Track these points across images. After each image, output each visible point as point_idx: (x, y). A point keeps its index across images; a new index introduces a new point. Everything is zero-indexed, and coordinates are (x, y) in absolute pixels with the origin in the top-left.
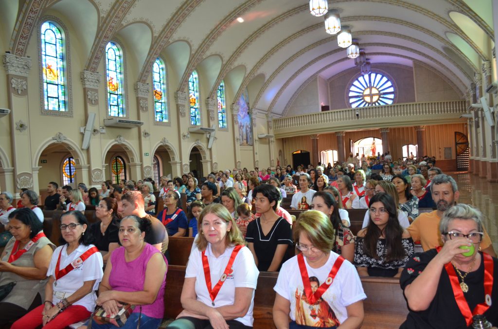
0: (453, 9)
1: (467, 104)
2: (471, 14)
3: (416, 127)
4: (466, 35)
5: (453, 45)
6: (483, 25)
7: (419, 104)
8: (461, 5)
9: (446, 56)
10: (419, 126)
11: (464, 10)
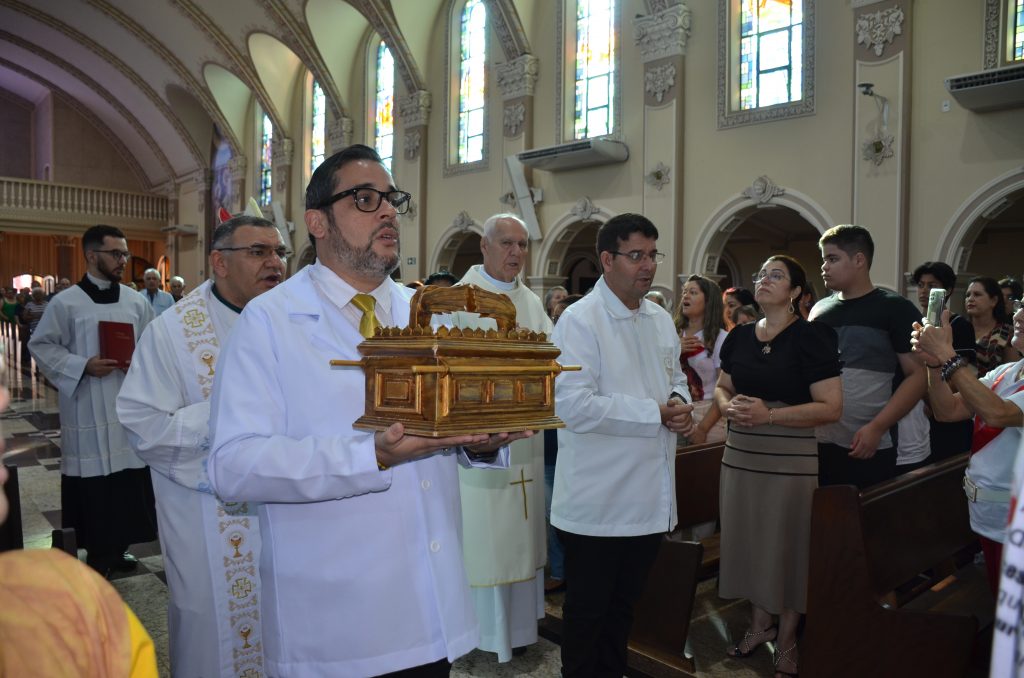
0: (269, 30)
1: (171, 206)
2: (311, 53)
3: (59, 237)
4: (260, 83)
5: (207, 92)
6: (326, 80)
7: (53, 187)
8: (300, 31)
9: (164, 103)
10: (66, 237)
11: (301, 42)
